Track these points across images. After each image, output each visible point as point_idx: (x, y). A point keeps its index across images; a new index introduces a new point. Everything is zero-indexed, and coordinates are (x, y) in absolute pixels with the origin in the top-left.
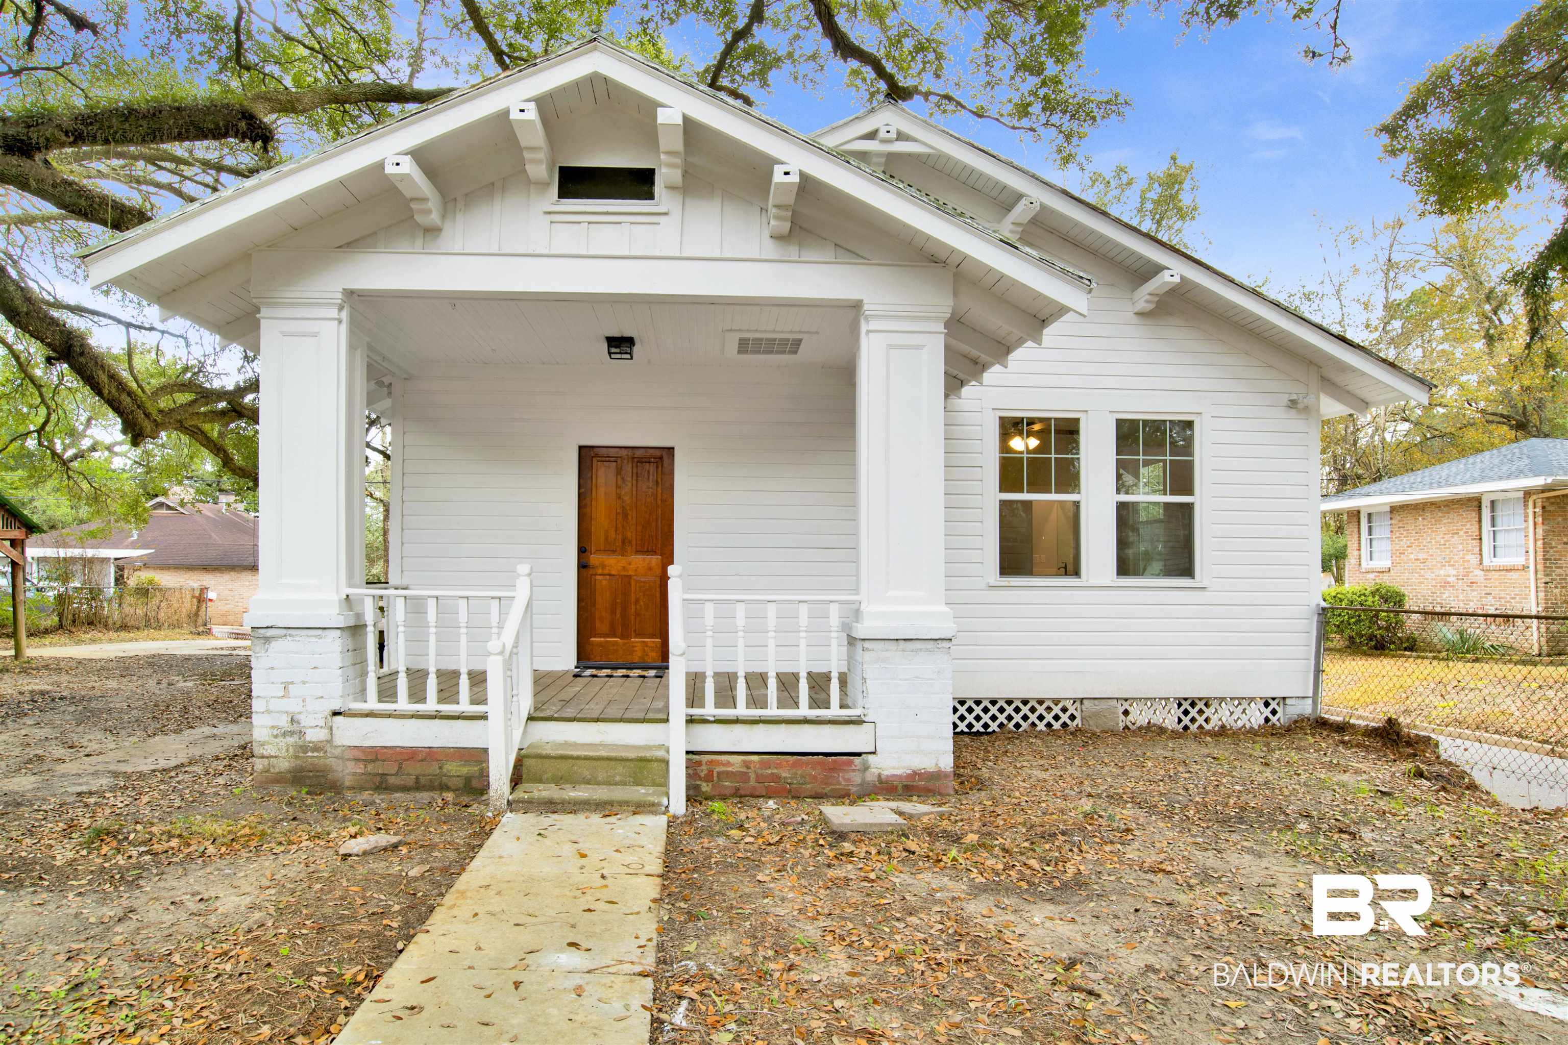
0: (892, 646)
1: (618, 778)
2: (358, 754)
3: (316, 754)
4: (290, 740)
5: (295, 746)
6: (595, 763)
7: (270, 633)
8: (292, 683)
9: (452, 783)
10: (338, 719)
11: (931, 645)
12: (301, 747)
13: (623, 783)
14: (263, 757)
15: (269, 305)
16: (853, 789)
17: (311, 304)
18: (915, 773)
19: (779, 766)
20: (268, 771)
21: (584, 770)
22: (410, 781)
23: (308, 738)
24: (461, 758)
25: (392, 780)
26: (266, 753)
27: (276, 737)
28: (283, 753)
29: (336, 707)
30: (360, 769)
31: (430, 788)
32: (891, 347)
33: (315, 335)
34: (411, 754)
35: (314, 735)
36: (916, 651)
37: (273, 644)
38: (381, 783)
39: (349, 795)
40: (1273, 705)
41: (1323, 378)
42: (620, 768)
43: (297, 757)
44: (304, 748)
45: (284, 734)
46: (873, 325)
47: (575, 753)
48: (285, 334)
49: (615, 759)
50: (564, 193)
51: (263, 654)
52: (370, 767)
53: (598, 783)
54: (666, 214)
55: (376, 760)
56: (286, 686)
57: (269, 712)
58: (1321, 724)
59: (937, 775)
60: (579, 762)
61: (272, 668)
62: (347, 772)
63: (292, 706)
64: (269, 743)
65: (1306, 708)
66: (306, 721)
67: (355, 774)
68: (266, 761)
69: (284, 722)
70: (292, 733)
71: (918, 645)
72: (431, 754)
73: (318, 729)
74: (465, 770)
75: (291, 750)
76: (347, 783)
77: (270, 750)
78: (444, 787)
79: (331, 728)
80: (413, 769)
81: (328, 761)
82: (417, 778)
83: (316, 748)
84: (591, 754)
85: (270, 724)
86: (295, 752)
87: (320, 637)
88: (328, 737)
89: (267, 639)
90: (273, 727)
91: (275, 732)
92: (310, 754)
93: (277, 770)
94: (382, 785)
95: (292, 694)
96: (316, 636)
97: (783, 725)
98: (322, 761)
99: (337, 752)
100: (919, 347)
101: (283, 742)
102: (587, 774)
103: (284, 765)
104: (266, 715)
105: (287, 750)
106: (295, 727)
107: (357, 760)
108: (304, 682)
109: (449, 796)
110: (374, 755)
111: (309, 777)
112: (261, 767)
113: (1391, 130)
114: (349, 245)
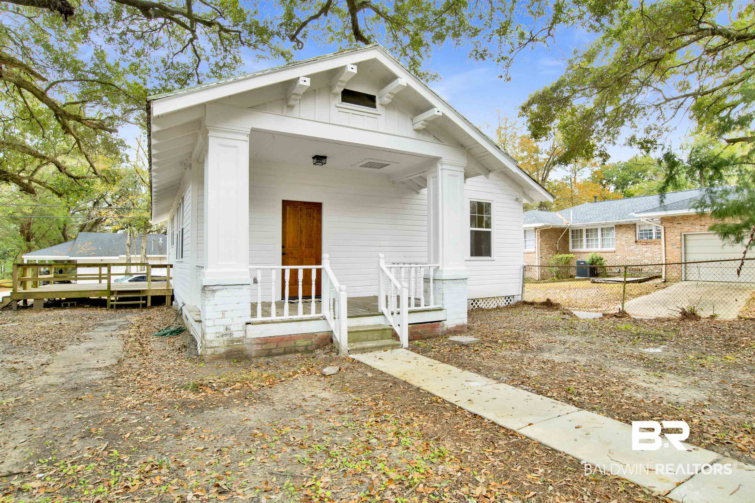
0: (451, 282)
1: (375, 338)
2: (259, 341)
3: (238, 343)
4: (225, 338)
5: (227, 341)
6: (367, 333)
7: (215, 288)
8: (226, 311)
9: (300, 349)
10: (250, 325)
11: (462, 281)
12: (231, 341)
13: (377, 339)
14: (211, 348)
15: (213, 130)
16: (440, 334)
17: (234, 132)
18: (457, 326)
19: (418, 328)
20: (214, 354)
21: (363, 335)
22: (282, 351)
23: (234, 336)
24: (303, 338)
25: (274, 351)
26: (212, 346)
27: (218, 337)
28: (222, 345)
29: (248, 321)
30: (259, 347)
31: (290, 352)
32: (450, 175)
33: (235, 147)
34: (281, 339)
35: (237, 335)
36: (458, 283)
37: (217, 293)
38: (269, 353)
39: (254, 360)
40: (511, 298)
41: (524, 192)
42: (376, 334)
43: (229, 346)
44: (232, 341)
45: (222, 336)
46: (444, 167)
47: (361, 329)
48: (221, 145)
49: (375, 330)
50: (344, 100)
51: (211, 298)
52: (264, 347)
53: (369, 340)
54: (380, 115)
55: (267, 343)
56: (223, 312)
57: (214, 326)
58: (525, 303)
59: (463, 326)
60: (362, 333)
61: (216, 305)
62: (253, 350)
63: (227, 321)
64: (214, 341)
65: (519, 298)
66: (233, 328)
67: (257, 350)
68: (213, 350)
69: (222, 330)
70: (226, 335)
71: (458, 281)
72: (291, 338)
73: (239, 332)
74: (305, 343)
75: (226, 343)
76: (253, 355)
77: (215, 344)
78: (296, 351)
79: (246, 331)
80: (283, 345)
81: (244, 346)
82: (285, 349)
83: (239, 341)
84: (366, 329)
85: (215, 331)
86: (228, 343)
87: (240, 289)
88: (244, 335)
89: (214, 291)
90: (216, 333)
91: (218, 335)
92: (235, 344)
93: (218, 353)
94: (269, 354)
95: (226, 316)
96: (238, 289)
97: (419, 313)
98: (241, 347)
99: (248, 341)
100: (457, 176)
101: (221, 340)
102: (365, 337)
103: (222, 350)
104: (213, 328)
105: (224, 343)
106: (228, 332)
107: (258, 344)
108: (232, 311)
109: (299, 355)
110: (266, 341)
111: (234, 354)
112: (210, 352)
113: (523, 108)
114: (253, 107)
